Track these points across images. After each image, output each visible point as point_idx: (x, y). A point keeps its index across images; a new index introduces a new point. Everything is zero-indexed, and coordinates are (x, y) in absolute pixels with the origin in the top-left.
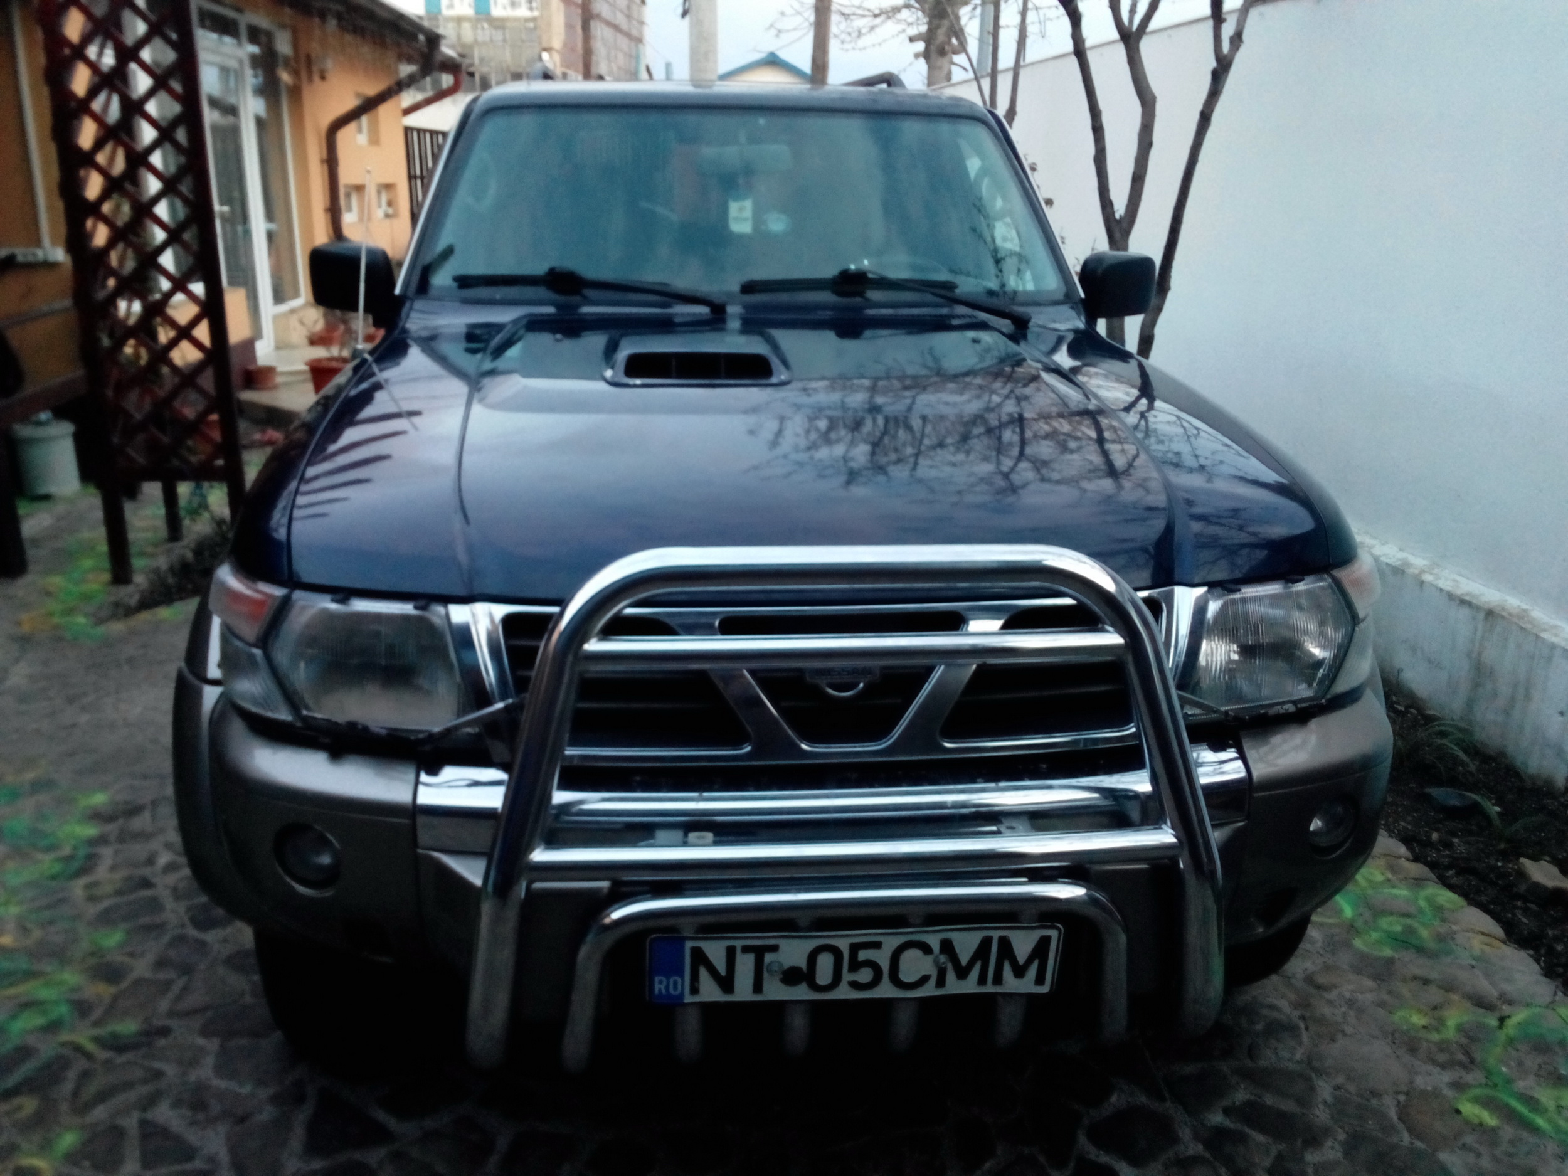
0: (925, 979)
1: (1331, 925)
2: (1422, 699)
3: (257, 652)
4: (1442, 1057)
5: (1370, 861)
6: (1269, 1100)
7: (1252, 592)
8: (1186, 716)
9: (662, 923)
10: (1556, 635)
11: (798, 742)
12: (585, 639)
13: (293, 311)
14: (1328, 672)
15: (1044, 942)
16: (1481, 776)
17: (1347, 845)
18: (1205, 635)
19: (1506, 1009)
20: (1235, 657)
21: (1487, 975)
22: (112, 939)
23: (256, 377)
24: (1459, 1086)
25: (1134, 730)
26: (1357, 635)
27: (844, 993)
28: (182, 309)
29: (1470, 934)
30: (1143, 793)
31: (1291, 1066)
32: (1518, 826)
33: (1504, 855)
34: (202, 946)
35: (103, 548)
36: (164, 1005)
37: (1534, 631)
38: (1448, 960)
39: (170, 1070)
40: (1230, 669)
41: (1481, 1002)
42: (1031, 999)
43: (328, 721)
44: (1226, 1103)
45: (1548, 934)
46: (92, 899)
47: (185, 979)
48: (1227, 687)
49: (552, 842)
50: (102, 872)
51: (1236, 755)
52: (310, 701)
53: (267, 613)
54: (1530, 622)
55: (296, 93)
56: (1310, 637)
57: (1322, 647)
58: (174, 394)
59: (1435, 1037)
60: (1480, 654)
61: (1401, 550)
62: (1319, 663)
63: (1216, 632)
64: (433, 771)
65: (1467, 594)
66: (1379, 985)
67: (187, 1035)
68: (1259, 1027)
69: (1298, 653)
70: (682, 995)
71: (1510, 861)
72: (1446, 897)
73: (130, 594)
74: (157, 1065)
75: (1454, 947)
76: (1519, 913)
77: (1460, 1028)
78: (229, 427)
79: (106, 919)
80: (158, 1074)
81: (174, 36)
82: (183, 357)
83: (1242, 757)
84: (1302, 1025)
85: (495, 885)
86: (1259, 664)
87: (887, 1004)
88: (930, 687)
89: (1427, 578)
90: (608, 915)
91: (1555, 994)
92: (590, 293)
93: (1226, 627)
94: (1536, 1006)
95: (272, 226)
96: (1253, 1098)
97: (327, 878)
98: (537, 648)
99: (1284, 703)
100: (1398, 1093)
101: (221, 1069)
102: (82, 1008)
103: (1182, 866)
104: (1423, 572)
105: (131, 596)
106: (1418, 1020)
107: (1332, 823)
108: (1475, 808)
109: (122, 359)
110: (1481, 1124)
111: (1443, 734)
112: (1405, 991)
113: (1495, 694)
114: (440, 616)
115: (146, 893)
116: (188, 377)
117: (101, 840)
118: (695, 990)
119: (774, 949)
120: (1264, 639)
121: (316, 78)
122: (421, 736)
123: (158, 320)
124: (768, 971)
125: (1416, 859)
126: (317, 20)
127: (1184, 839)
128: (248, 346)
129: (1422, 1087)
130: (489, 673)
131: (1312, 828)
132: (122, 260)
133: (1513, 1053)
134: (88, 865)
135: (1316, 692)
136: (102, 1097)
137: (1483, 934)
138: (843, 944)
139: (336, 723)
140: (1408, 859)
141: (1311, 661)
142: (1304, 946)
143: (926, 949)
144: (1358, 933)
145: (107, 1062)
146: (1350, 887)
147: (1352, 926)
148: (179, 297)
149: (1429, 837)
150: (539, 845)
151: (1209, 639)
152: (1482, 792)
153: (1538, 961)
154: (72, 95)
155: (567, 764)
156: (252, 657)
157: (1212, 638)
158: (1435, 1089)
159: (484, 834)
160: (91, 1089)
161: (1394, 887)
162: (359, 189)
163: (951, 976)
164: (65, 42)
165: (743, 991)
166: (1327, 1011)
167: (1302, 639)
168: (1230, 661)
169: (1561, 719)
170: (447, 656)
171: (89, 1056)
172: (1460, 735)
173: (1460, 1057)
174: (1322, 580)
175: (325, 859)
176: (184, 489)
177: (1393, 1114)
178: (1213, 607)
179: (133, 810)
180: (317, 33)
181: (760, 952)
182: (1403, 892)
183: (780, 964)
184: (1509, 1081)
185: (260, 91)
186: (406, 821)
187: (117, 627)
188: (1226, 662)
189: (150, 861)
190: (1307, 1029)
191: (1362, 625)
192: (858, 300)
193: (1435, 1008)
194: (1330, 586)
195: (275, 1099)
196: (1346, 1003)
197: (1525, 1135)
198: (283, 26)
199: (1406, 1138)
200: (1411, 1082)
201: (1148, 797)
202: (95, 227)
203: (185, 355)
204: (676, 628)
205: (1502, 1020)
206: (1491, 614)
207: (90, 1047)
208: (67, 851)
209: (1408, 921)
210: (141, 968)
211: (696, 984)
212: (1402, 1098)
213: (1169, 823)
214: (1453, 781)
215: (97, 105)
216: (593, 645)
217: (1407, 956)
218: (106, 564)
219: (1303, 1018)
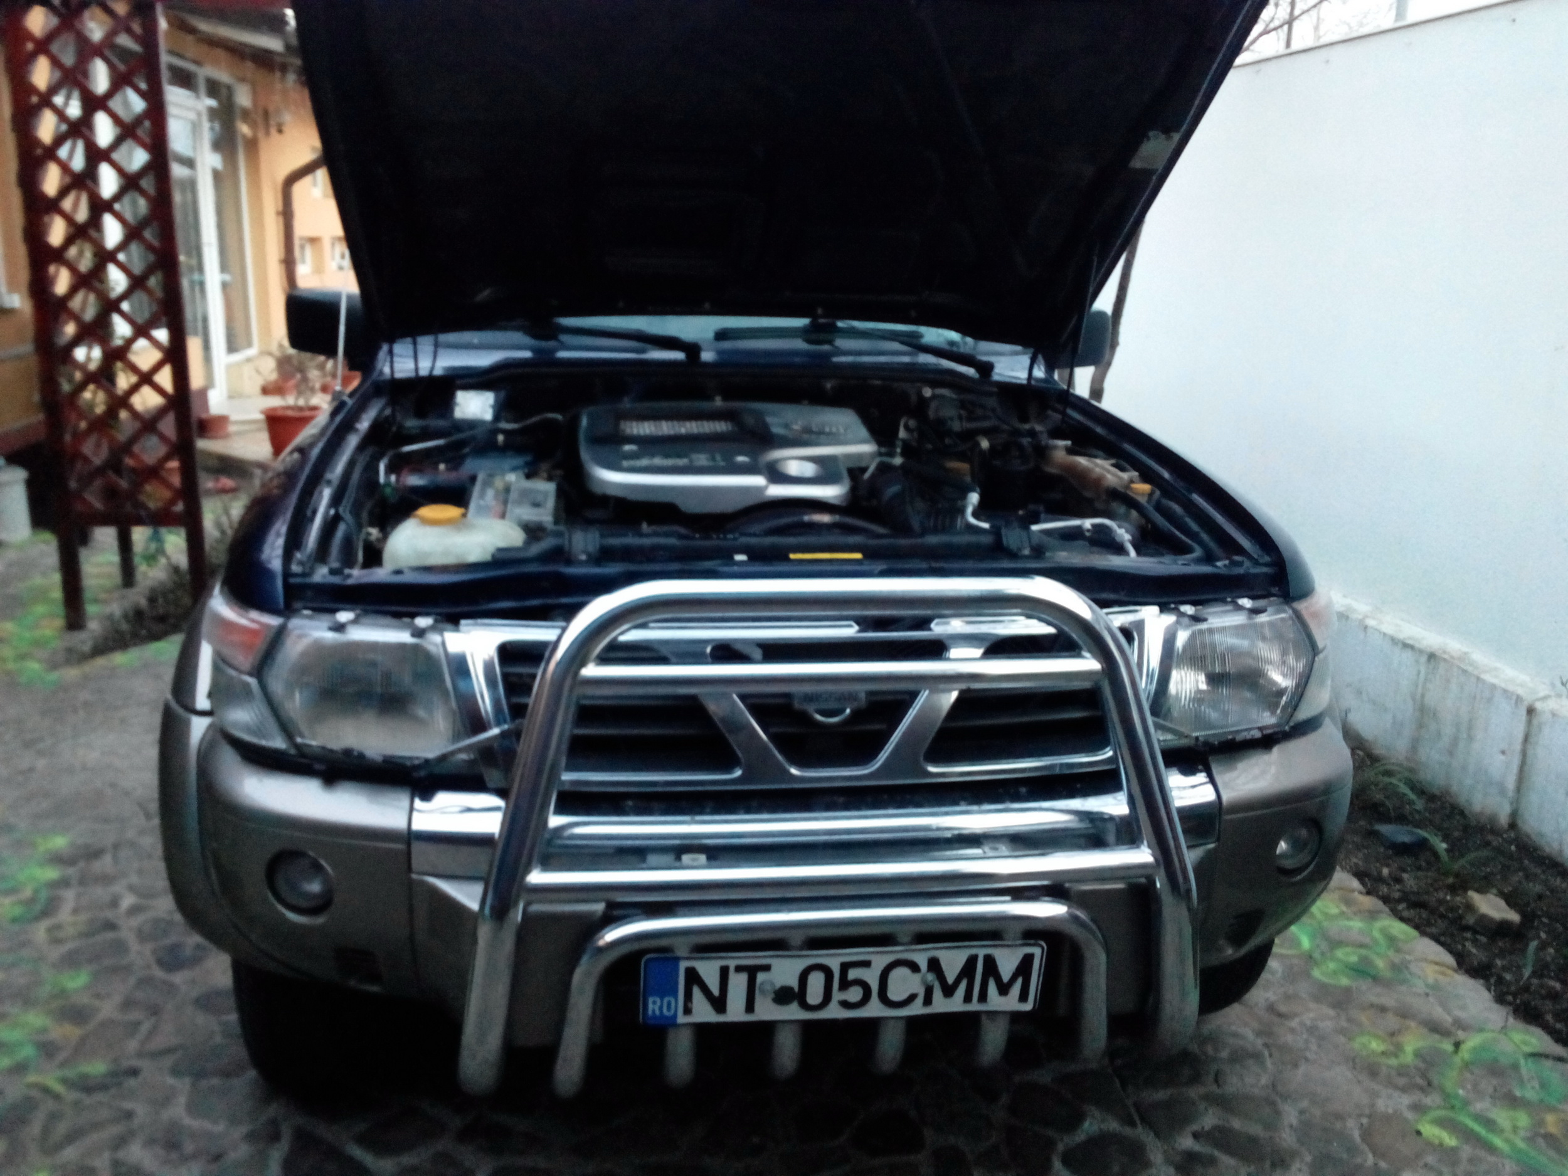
0: (912, 998)
1: (1287, 956)
2: (1367, 741)
3: (252, 681)
4: (1402, 1081)
5: (1324, 895)
6: (1236, 1124)
7: (1218, 622)
8: (1159, 740)
9: (654, 943)
10: (1496, 677)
11: (787, 766)
12: (583, 664)
13: (249, 360)
14: (1290, 699)
15: (1027, 960)
16: (1427, 815)
17: (1312, 867)
18: (1174, 665)
19: (1461, 1035)
20: (1203, 686)
21: (1443, 1005)
22: (77, 981)
23: (209, 426)
24: (1419, 1109)
25: (1110, 753)
26: (1316, 665)
27: (834, 1012)
28: (145, 355)
29: (1424, 965)
30: (1118, 816)
31: (1256, 1091)
32: (1462, 862)
33: (1453, 889)
34: (170, 989)
35: (57, 594)
36: (132, 1045)
37: (1476, 672)
38: (1403, 988)
39: (141, 1110)
40: (1198, 698)
41: (1435, 1028)
42: (1015, 1017)
43: (323, 748)
44: (1195, 1127)
45: (1497, 964)
46: (57, 941)
47: (153, 1019)
48: (1196, 716)
49: (547, 864)
50: (64, 915)
51: (1207, 780)
52: (303, 726)
53: (261, 645)
54: (1471, 665)
55: (252, 146)
56: (1273, 666)
57: (1284, 676)
58: (134, 438)
59: (1393, 1062)
60: (1423, 696)
61: (1345, 596)
62: (1281, 692)
63: (1185, 661)
64: (427, 795)
65: (1410, 638)
66: (1339, 1014)
67: (157, 1075)
68: (1224, 1054)
69: (1261, 681)
70: (675, 1016)
71: (1458, 895)
72: (1399, 929)
73: (83, 640)
74: (128, 1105)
75: (1408, 976)
76: (1468, 944)
77: (1418, 1054)
78: (189, 473)
79: (71, 961)
80: (129, 1115)
81: (143, 86)
82: (144, 403)
83: (1212, 781)
84: (1266, 1053)
85: (492, 908)
86: (1226, 693)
87: (873, 1024)
88: (915, 712)
89: (1371, 622)
90: (603, 937)
91: (1507, 1020)
92: (564, 338)
93: (1195, 657)
94: (1488, 1032)
95: (227, 277)
96: (1220, 1123)
97: (321, 905)
98: (534, 676)
99: (1250, 729)
100: (1360, 1116)
101: (193, 1108)
102: (48, 1049)
103: (1158, 885)
104: (1366, 617)
105: (83, 642)
106: (1376, 1046)
107: (1297, 845)
108: (1422, 845)
109: (81, 403)
110: (1441, 1145)
111: (1388, 773)
112: (1363, 1018)
113: (1439, 734)
114: (436, 645)
115: (110, 935)
116: (148, 424)
117: (63, 883)
118: (688, 1011)
119: (767, 968)
120: (1230, 668)
121: (273, 131)
122: (416, 762)
123: (119, 365)
124: (760, 991)
125: (1368, 893)
126: (278, 74)
127: (1160, 858)
128: (203, 393)
129: (1383, 1109)
130: (486, 702)
131: (1278, 851)
132: (86, 305)
133: (1468, 1075)
134: (50, 909)
135: (1281, 718)
136: (72, 1137)
137: (1437, 963)
138: (834, 964)
139: (331, 751)
140: (1361, 893)
141: (1274, 689)
142: (1265, 976)
143: (914, 967)
144: (1316, 963)
145: (76, 1103)
146: (1305, 919)
147: (1311, 957)
148: (142, 343)
149: (1380, 873)
150: (536, 868)
151: (1178, 666)
152: (1428, 829)
153: (1489, 990)
154: (37, 142)
155: (561, 789)
156: (247, 685)
157: (1182, 667)
158: (1395, 1111)
159: (482, 860)
160: (62, 1129)
161: (1348, 919)
162: (314, 241)
163: (938, 994)
164: (33, 89)
165: (736, 1012)
166: (1289, 1038)
167: (1266, 668)
168: (1199, 691)
169: (1502, 757)
170: (443, 681)
171: (57, 1097)
172: (1406, 774)
173: (1419, 1081)
174: (1284, 611)
175: (315, 887)
176: (140, 535)
177: (1356, 1135)
178: (1182, 637)
179: (94, 854)
180: (278, 86)
181: (752, 972)
182: (1357, 924)
183: (772, 984)
184: (1466, 1103)
185: (217, 146)
186: (400, 846)
187: (72, 673)
188: (1195, 692)
189: (114, 903)
190: (1271, 1055)
191: (1321, 656)
192: (826, 347)
193: (1392, 1034)
194: (1291, 618)
195: (251, 1137)
196: (1307, 1030)
197: (1482, 1153)
198: (242, 80)
199: (1370, 1159)
200: (1373, 1106)
201: (1123, 819)
202: (57, 272)
203: (147, 400)
204: (670, 656)
205: (1457, 1045)
206: (1432, 657)
207: (58, 1088)
208: (28, 893)
209: (1363, 952)
210: (108, 1009)
211: (689, 1005)
212: (1365, 1121)
213: (1145, 842)
214: (1401, 819)
215: (63, 152)
216: (591, 670)
217: (1364, 985)
218: (60, 610)
219: (1266, 1045)
